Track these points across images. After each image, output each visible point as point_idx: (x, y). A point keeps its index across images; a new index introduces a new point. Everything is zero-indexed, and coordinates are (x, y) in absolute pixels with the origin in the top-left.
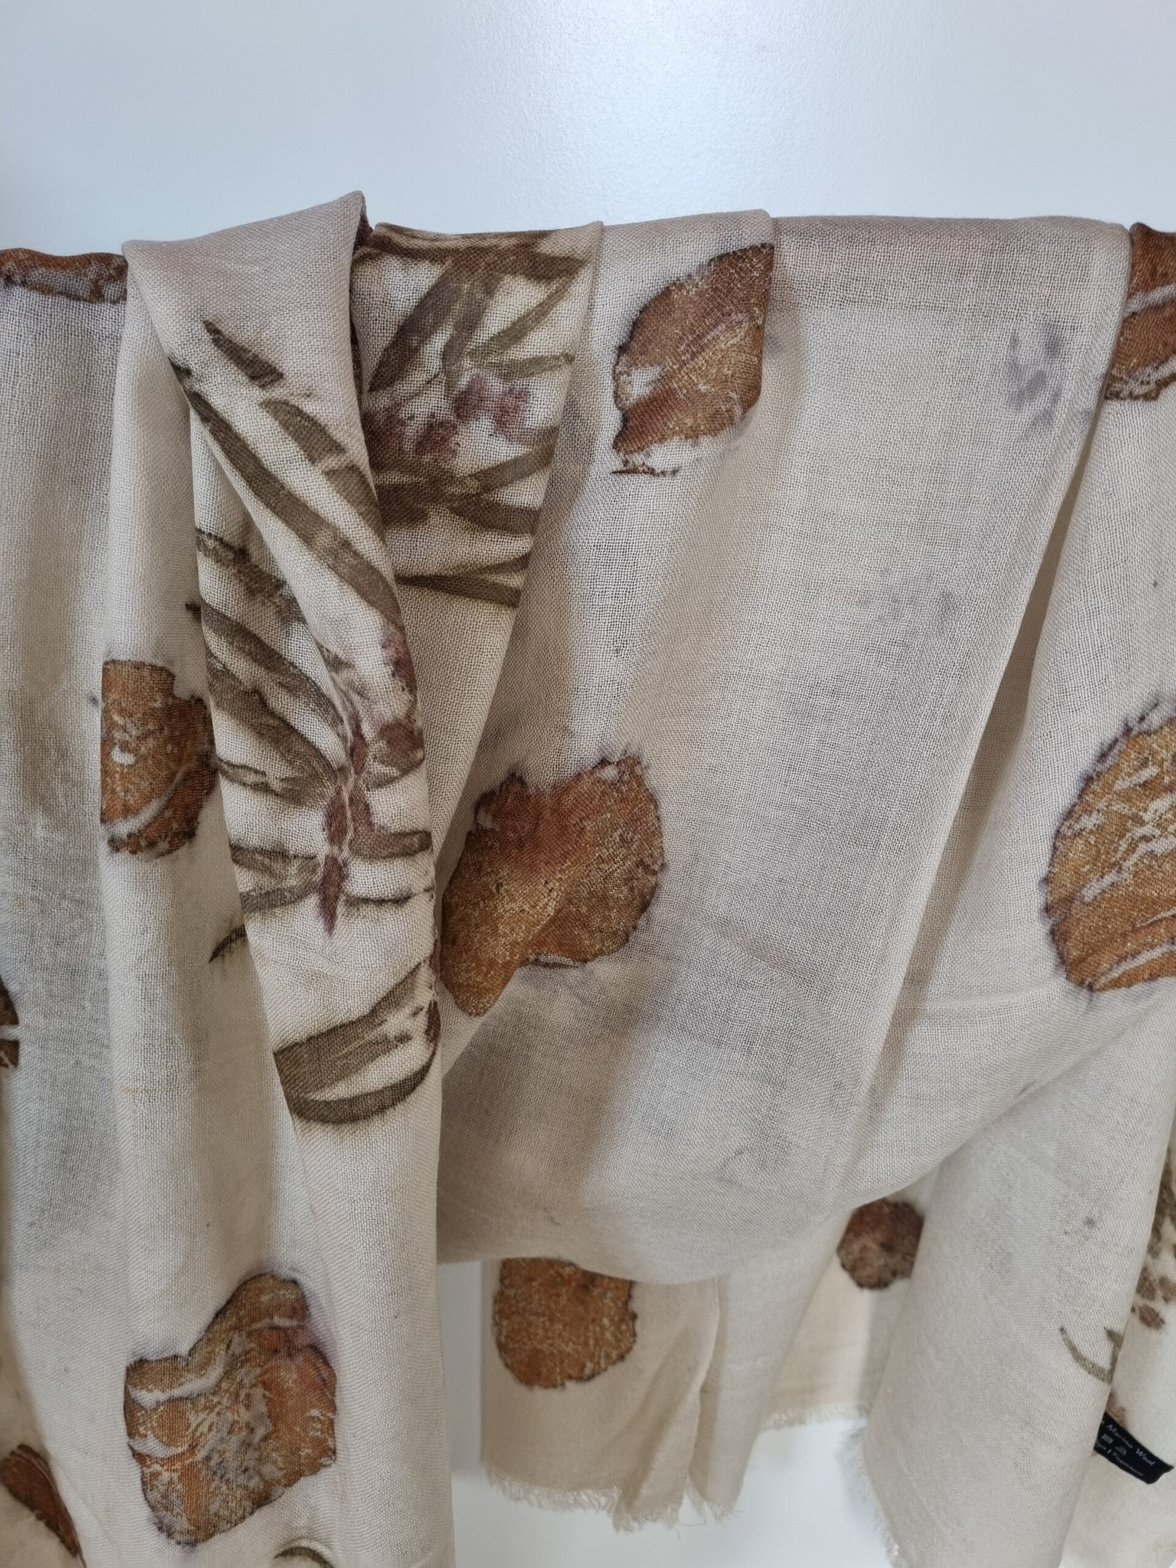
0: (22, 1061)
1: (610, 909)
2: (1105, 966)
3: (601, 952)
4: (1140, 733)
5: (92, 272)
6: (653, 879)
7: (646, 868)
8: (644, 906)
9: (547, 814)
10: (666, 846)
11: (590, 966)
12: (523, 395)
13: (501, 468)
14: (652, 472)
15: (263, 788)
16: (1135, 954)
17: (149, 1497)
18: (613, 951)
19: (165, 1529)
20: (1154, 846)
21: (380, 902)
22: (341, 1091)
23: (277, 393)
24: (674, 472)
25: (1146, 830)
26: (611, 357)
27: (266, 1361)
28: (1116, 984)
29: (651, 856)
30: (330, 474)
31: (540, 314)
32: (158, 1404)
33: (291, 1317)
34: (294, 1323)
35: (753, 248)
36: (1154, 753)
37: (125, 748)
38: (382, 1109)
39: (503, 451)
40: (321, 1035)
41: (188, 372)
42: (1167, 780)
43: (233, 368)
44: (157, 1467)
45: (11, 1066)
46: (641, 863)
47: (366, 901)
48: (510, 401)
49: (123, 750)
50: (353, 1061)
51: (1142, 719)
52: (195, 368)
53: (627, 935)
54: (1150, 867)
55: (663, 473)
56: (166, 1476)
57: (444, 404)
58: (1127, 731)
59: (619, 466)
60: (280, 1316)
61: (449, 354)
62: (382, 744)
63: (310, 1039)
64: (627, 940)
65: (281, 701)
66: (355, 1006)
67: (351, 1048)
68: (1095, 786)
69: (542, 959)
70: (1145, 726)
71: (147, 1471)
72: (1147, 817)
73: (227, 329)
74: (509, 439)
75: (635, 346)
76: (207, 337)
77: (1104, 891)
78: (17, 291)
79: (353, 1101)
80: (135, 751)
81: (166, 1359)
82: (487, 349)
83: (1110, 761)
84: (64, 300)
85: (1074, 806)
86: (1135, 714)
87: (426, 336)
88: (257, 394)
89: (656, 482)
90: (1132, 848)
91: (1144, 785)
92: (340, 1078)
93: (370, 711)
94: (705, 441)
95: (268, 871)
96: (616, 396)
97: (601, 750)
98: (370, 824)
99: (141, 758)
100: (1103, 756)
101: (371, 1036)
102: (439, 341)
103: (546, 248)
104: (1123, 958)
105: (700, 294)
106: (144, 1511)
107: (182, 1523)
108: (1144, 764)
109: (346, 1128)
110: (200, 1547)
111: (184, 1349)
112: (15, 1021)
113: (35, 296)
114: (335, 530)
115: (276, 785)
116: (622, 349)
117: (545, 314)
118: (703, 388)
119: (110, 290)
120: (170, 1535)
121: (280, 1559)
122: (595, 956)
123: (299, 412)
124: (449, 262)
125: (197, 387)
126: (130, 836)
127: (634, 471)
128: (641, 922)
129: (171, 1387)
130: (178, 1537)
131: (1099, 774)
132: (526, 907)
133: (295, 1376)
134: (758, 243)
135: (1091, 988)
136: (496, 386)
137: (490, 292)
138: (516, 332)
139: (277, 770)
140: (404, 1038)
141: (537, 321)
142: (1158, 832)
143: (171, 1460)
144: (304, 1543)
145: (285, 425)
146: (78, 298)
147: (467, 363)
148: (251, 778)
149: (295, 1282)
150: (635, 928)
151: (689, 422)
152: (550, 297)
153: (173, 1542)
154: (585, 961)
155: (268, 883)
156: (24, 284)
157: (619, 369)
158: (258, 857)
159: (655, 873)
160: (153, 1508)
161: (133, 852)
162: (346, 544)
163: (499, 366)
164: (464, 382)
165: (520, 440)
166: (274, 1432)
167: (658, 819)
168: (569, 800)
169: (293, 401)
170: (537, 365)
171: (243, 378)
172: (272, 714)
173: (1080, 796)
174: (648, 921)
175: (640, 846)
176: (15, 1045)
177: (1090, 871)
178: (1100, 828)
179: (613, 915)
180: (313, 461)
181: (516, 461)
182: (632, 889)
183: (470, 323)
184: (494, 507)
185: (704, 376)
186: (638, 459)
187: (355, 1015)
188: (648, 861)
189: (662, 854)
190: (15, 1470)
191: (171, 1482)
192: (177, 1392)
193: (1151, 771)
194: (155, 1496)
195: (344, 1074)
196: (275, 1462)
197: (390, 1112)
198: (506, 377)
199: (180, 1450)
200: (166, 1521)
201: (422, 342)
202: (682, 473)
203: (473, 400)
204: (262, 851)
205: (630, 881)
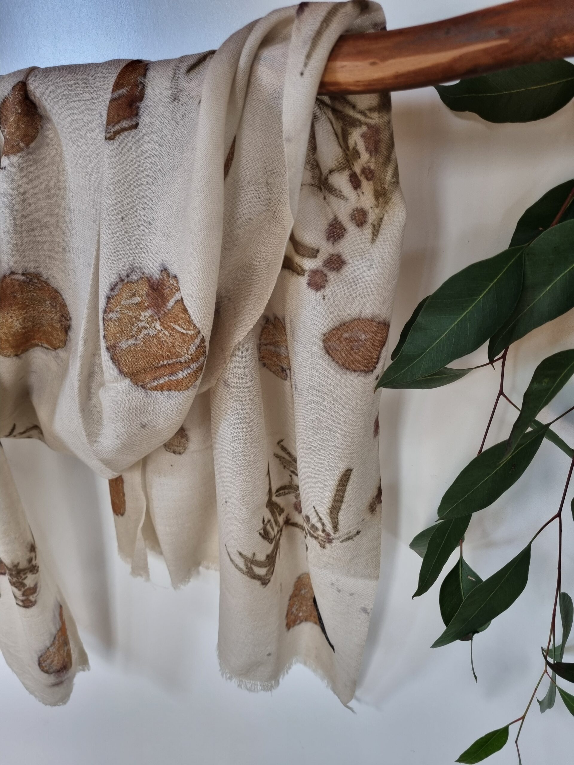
1: (57, 331)
2: (148, 380)
4: (128, 282)
6: (68, 323)
7: (65, 318)
8: (67, 332)
11: (57, 351)
16: (160, 378)
18: (63, 347)
20: (147, 331)
24: (5, 168)
25: (143, 324)
28: (156, 388)
29: (65, 313)
36: (137, 292)
42: (146, 304)
46: (62, 316)
51: (128, 276)
53: (65, 342)
54: (150, 341)
55: (3, 168)
58: (122, 280)
64: (66, 344)
68: (111, 301)
69: (44, 345)
70: (130, 279)
72: (142, 318)
77: (130, 346)
83: (116, 292)
85: (106, 308)
86: (123, 275)
89: (2, 171)
90: (139, 330)
91: (137, 304)
97: (10, 268)
100: (112, 289)
104: (155, 379)
108: (134, 295)
122: (58, 348)
131: (113, 296)
135: (143, 387)
142: (148, 326)
150: (67, 340)
151: (6, 150)
154: (55, 349)
159: (68, 320)
167: (63, 299)
168: (5, 284)
173: (107, 304)
174: (70, 338)
175: (60, 309)
177: (120, 337)
178: (119, 319)
179: (59, 334)
182: (62, 325)
185: (7, 132)
188: (65, 316)
189: (69, 314)
193: (137, 299)
202: (7, 168)
205: (60, 321)
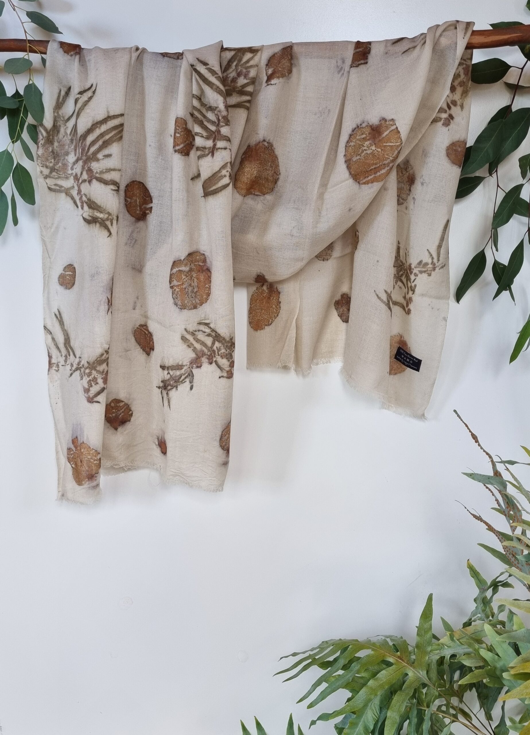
0: (153, 211)
1: (269, 182)
2: (361, 179)
3: (268, 193)
4: (361, 128)
5: (177, 55)
6: (278, 177)
7: (276, 174)
8: (276, 183)
9: (254, 150)
10: (280, 169)
12: (249, 72)
13: (246, 84)
14: (272, 84)
15: (202, 137)
16: (368, 177)
17: (173, 297)
18: (270, 193)
19: (176, 304)
20: (367, 152)
21: (222, 149)
22: (214, 188)
23: (208, 67)
24: (275, 84)
25: (365, 148)
26: (265, 67)
27: (197, 273)
28: (364, 183)
29: (277, 171)
30: (216, 77)
31: (252, 58)
32: (177, 271)
33: (203, 263)
34: (203, 264)
35: (289, 46)
36: (364, 132)
37: (178, 133)
38: (221, 191)
39: (246, 81)
40: (211, 176)
41: (194, 65)
42: (368, 138)
43: (201, 64)
44: (175, 288)
45: (150, 213)
46: (275, 172)
47: (219, 148)
48: (247, 73)
49: (178, 134)
50: (216, 181)
51: (361, 125)
52: (195, 64)
53: (273, 189)
54: (367, 156)
55: (273, 84)
56: (177, 290)
57: (235, 74)
58: (358, 127)
59: (266, 85)
60: (201, 263)
61: (236, 66)
62: (223, 119)
63: (209, 178)
64: (273, 190)
65: (206, 123)
66: (217, 169)
67: (216, 179)
68: (352, 137)
69: (255, 193)
70: (362, 126)
71: (173, 289)
72: (365, 145)
73: (200, 59)
74: (247, 79)
75: (269, 64)
76: (197, 60)
77: (357, 160)
78: (165, 58)
79: (216, 189)
80: (180, 134)
81: (179, 260)
82: (243, 64)
83: (355, 132)
84: (173, 59)
85: (348, 140)
86: (359, 124)
87: (232, 63)
88: (205, 67)
89: (273, 86)
90: (363, 152)
91: (363, 138)
92: (214, 185)
93: (220, 114)
94: (281, 79)
95: (202, 151)
96: (266, 74)
97: (264, 137)
98: (220, 134)
99: (181, 135)
100: (353, 131)
101: (219, 175)
102: (235, 64)
103: (253, 48)
104: (365, 178)
105: (280, 55)
106: (172, 301)
107: (179, 303)
108: (363, 134)
109: (215, 195)
110: (183, 310)
111: (182, 258)
112: (152, 202)
113: (168, 58)
114: (216, 85)
115: (205, 136)
116: (267, 65)
117: (253, 58)
118: (280, 69)
119: (180, 57)
120: (177, 306)
121: (198, 325)
122: (266, 193)
123: (211, 69)
124: (236, 51)
125: (195, 67)
126: (178, 149)
127: (269, 85)
128: (276, 186)
129: (179, 267)
130: (178, 306)
131: (353, 134)
132: (250, 170)
133: (203, 277)
134: (289, 45)
135: (359, 183)
136: (244, 70)
137: (243, 55)
138: (248, 61)
139: (205, 134)
140: (225, 176)
141: (251, 59)
142: (368, 149)
143: (178, 286)
144: (203, 321)
145: (209, 71)
146: (175, 59)
147: (240, 67)
148: (200, 135)
149: (204, 254)
150: (274, 187)
151: (278, 75)
152: (254, 55)
153: (177, 308)
154: (264, 195)
155: (203, 153)
156: (166, 56)
157: (266, 69)
158: (201, 148)
159: (278, 175)
160: (174, 299)
161: (178, 153)
162: (218, 87)
163: (245, 67)
164: (239, 70)
165: (248, 79)
166: (198, 291)
167: (278, 162)
168: (258, 147)
169: (210, 67)
170: (251, 66)
171: (203, 65)
172: (204, 125)
173: (349, 138)
174: (277, 186)
175: (275, 168)
176: (152, 207)
177: (353, 155)
178: (354, 146)
179: (270, 184)
180: (213, 76)
181: (248, 83)
182: (273, 178)
183: (240, 60)
184: (244, 91)
185: (280, 67)
186: (269, 83)
187: (217, 170)
188: (277, 172)
189: (279, 171)
190: (137, 333)
191: (178, 291)
192: (180, 269)
193: (364, 136)
194: (175, 295)
195: (215, 184)
196: (198, 299)
197: (222, 191)
198: (246, 69)
199: (180, 283)
200: (176, 302)
201: (232, 64)
202: (277, 84)
203: (240, 73)
204: (202, 148)
205: (273, 176)
